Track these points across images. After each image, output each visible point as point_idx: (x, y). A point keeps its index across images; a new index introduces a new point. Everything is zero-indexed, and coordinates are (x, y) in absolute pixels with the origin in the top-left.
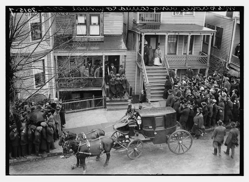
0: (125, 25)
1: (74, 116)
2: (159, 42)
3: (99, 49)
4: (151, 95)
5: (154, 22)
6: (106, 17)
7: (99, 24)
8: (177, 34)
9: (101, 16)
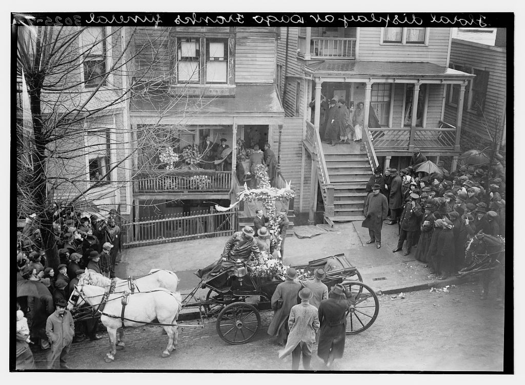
0: (279, 68)
1: (169, 249)
2: (352, 100)
3: (224, 111)
4: (335, 208)
5: (342, 57)
6: (240, 45)
7: (226, 58)
8: (390, 81)
9: (231, 43)
